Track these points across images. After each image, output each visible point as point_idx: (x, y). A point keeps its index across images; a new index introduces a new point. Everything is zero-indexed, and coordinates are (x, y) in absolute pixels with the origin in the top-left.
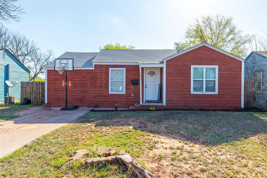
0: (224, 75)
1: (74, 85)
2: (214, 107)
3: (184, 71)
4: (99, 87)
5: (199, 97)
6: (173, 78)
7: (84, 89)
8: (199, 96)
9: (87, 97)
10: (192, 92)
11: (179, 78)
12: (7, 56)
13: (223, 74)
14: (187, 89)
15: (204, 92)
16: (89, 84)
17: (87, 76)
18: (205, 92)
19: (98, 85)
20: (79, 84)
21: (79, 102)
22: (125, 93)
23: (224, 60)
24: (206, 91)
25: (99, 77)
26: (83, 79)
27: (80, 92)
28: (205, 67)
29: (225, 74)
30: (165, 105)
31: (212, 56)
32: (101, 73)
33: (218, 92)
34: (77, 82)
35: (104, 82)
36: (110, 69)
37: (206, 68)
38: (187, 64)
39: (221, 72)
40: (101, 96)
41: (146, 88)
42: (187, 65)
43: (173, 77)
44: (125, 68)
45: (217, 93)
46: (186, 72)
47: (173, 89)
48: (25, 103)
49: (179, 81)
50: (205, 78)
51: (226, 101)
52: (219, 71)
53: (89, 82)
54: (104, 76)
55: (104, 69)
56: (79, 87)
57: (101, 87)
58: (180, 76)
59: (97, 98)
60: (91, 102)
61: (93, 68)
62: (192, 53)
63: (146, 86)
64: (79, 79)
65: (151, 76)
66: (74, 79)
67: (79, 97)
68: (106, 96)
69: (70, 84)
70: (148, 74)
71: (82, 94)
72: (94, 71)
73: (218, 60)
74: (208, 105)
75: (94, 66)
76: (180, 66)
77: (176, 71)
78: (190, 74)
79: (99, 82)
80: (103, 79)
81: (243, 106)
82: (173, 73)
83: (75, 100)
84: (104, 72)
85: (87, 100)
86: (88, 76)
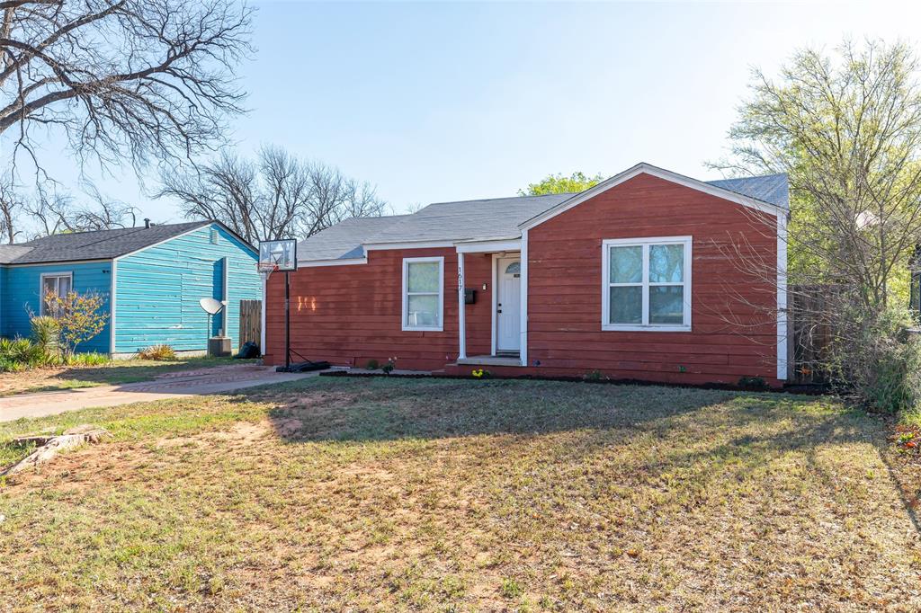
0: (715, 265)
1: (323, 307)
2: (677, 375)
3: (581, 260)
4: (377, 313)
5: (629, 341)
6: (549, 282)
7: (343, 318)
8: (630, 337)
9: (351, 340)
10: (606, 325)
11: (568, 282)
12: (219, 238)
13: (710, 262)
14: (590, 313)
15: (645, 325)
16: (355, 305)
17: (352, 282)
18: (647, 324)
19: (376, 305)
20: (332, 306)
21: (334, 353)
22: (442, 330)
23: (713, 216)
24: (650, 322)
25: (378, 284)
26: (343, 291)
27: (334, 326)
28: (646, 243)
29: (717, 262)
30: (525, 364)
31: (673, 207)
32: (384, 273)
33: (690, 324)
34: (328, 299)
35: (391, 297)
36: (406, 261)
37: (652, 247)
38: (589, 237)
39: (703, 258)
40: (383, 338)
41: (500, 315)
42: (591, 240)
43: (549, 277)
44: (443, 258)
45: (688, 329)
46: (587, 261)
47: (548, 316)
48: (245, 355)
49: (568, 291)
50: (648, 280)
51: (719, 356)
52: (694, 255)
53: (354, 298)
54: (390, 282)
55: (391, 261)
56: (332, 312)
57: (383, 311)
58: (570, 276)
59: (375, 341)
60: (358, 354)
61: (365, 262)
62: (607, 200)
63: (500, 308)
64: (333, 292)
65: (515, 276)
66: (323, 292)
67: (332, 340)
68: (394, 338)
69: (313, 306)
70: (507, 272)
71: (339, 333)
72: (368, 269)
73: (692, 219)
74: (659, 367)
75: (366, 254)
76: (571, 244)
77: (559, 260)
78: (599, 266)
79: (378, 298)
80: (389, 290)
81: (782, 374)
82: (550, 266)
83: (324, 347)
84: (390, 269)
85: (350, 348)
86: (355, 283)
